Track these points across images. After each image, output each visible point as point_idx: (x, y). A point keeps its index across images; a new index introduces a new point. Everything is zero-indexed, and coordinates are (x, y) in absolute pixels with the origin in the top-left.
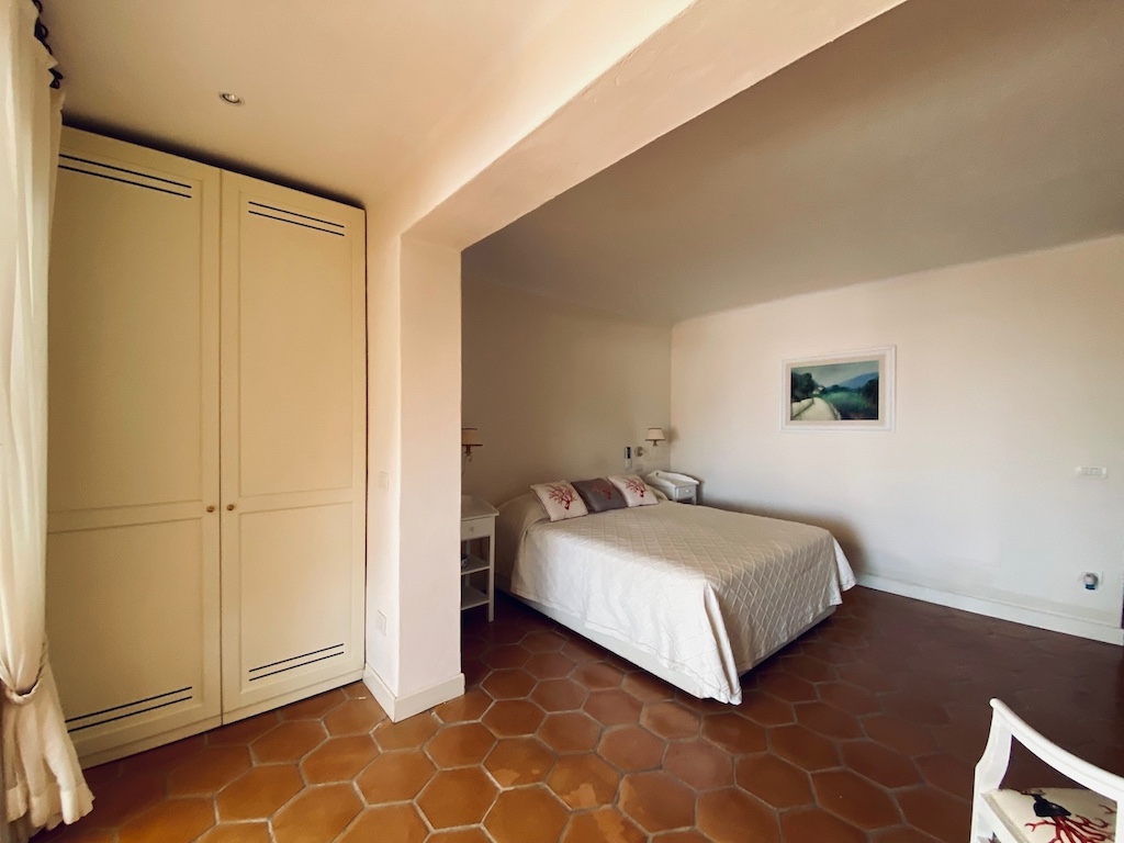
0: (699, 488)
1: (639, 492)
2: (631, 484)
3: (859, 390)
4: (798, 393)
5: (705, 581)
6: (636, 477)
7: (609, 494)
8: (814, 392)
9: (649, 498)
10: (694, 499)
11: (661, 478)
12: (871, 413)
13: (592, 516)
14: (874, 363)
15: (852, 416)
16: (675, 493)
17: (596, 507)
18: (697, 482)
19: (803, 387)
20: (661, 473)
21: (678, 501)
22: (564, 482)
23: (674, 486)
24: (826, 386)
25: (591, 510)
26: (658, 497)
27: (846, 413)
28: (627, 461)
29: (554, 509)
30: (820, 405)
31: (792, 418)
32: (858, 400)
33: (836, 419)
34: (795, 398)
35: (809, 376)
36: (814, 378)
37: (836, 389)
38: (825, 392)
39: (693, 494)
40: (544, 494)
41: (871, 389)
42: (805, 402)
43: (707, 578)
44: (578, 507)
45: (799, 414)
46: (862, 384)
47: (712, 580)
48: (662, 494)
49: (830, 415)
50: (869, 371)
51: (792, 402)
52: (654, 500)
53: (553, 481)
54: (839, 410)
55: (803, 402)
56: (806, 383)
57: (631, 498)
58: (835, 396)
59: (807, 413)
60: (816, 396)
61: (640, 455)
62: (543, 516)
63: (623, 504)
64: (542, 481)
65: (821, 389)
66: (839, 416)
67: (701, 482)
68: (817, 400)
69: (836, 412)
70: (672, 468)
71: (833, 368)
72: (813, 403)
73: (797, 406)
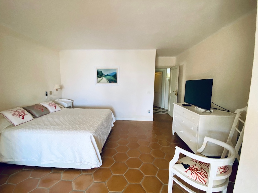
0: (72, 103)
1: (54, 107)
2: (50, 105)
3: (113, 76)
4: (99, 76)
5: (90, 133)
6: (52, 102)
7: (42, 109)
8: (103, 76)
9: (58, 108)
10: (72, 106)
11: (60, 101)
12: (115, 82)
13: (36, 119)
14: (116, 70)
15: (111, 82)
16: (66, 106)
17: (37, 116)
18: (72, 101)
19: (100, 74)
20: (60, 100)
21: (67, 108)
22: (19, 108)
23: (65, 103)
24: (106, 75)
25: (34, 117)
26: (61, 108)
27: (110, 81)
28: (46, 96)
29: (16, 120)
30: (104, 79)
31: (98, 82)
32: (112, 78)
33: (108, 83)
34: (98, 77)
35: (101, 71)
36: (103, 72)
37: (108, 75)
38: (105, 76)
39: (71, 105)
40: (9, 115)
41: (115, 76)
42: (101, 78)
43: (90, 132)
44: (28, 117)
45: (99, 81)
46: (113, 75)
47: (92, 132)
48: (62, 106)
49: (107, 81)
50: (114, 72)
51: (98, 78)
52: (60, 109)
53: (12, 108)
54: (109, 81)
55: (100, 78)
56: (101, 73)
57: (51, 109)
58: (108, 77)
59: (102, 81)
60: (103, 77)
61: (51, 94)
62: (9, 124)
63: (48, 112)
64: (6, 109)
65: (104, 75)
66: (109, 82)
67: (73, 101)
68: (103, 78)
69: (108, 81)
70: (63, 97)
71: (107, 70)
72: (103, 79)
73: (99, 79)
